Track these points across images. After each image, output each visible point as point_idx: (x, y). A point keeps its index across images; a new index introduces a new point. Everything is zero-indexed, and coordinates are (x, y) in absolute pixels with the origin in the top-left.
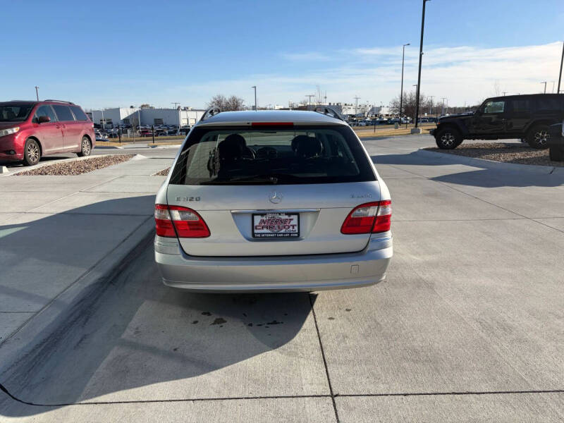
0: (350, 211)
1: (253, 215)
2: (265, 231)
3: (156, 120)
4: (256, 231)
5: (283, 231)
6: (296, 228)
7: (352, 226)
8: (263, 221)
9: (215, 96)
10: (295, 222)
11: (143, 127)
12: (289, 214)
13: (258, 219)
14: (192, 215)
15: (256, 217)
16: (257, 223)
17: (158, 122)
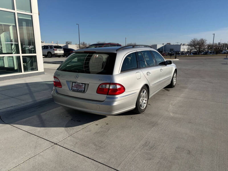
0: (99, 85)
1: (73, 82)
2: (75, 88)
3: (170, 49)
4: (73, 88)
5: (80, 89)
6: (84, 89)
7: (100, 90)
8: (75, 85)
9: (193, 39)
10: (84, 87)
11: (164, 52)
12: (82, 84)
13: (74, 84)
14: (58, 80)
15: (73, 83)
16: (73, 85)
17: (171, 50)
